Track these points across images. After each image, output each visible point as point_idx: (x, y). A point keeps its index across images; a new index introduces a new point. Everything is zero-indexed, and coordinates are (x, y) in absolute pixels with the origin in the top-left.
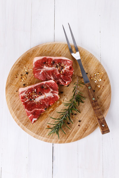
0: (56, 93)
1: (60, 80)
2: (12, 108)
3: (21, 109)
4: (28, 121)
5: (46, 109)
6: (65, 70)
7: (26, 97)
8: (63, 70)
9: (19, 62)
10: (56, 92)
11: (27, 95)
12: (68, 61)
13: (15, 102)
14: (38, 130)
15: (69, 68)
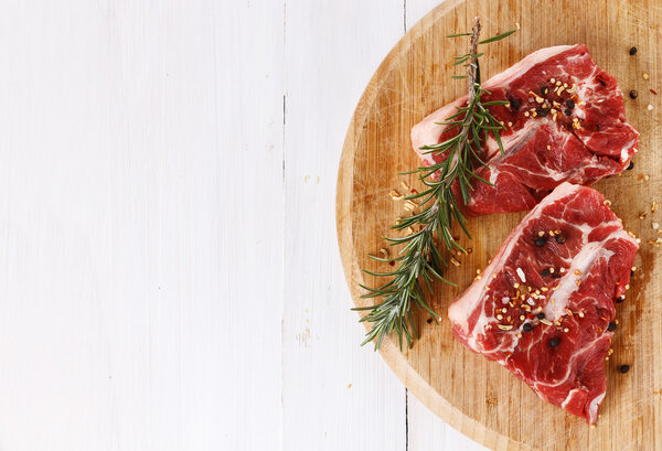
0: (614, 229)
1: (593, 163)
2: (465, 411)
3: (502, 390)
4: (567, 426)
5: (613, 327)
6: (588, 105)
7: (501, 327)
8: (579, 112)
9: (356, 188)
10: (611, 223)
11: (500, 317)
12: (569, 59)
13: (459, 375)
14: (635, 434)
15: (593, 86)
